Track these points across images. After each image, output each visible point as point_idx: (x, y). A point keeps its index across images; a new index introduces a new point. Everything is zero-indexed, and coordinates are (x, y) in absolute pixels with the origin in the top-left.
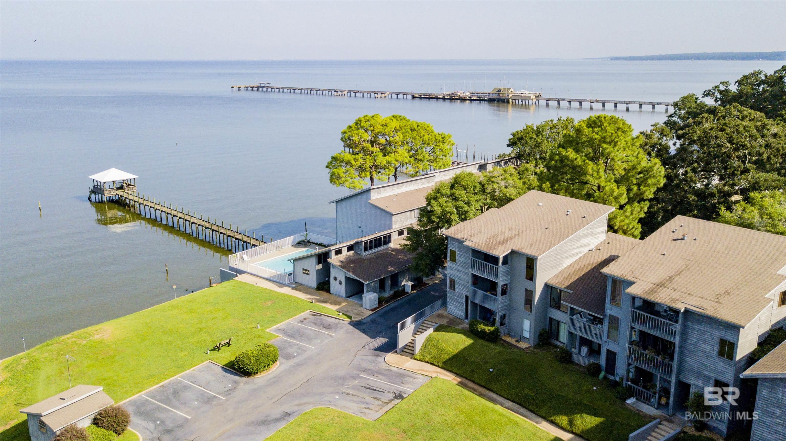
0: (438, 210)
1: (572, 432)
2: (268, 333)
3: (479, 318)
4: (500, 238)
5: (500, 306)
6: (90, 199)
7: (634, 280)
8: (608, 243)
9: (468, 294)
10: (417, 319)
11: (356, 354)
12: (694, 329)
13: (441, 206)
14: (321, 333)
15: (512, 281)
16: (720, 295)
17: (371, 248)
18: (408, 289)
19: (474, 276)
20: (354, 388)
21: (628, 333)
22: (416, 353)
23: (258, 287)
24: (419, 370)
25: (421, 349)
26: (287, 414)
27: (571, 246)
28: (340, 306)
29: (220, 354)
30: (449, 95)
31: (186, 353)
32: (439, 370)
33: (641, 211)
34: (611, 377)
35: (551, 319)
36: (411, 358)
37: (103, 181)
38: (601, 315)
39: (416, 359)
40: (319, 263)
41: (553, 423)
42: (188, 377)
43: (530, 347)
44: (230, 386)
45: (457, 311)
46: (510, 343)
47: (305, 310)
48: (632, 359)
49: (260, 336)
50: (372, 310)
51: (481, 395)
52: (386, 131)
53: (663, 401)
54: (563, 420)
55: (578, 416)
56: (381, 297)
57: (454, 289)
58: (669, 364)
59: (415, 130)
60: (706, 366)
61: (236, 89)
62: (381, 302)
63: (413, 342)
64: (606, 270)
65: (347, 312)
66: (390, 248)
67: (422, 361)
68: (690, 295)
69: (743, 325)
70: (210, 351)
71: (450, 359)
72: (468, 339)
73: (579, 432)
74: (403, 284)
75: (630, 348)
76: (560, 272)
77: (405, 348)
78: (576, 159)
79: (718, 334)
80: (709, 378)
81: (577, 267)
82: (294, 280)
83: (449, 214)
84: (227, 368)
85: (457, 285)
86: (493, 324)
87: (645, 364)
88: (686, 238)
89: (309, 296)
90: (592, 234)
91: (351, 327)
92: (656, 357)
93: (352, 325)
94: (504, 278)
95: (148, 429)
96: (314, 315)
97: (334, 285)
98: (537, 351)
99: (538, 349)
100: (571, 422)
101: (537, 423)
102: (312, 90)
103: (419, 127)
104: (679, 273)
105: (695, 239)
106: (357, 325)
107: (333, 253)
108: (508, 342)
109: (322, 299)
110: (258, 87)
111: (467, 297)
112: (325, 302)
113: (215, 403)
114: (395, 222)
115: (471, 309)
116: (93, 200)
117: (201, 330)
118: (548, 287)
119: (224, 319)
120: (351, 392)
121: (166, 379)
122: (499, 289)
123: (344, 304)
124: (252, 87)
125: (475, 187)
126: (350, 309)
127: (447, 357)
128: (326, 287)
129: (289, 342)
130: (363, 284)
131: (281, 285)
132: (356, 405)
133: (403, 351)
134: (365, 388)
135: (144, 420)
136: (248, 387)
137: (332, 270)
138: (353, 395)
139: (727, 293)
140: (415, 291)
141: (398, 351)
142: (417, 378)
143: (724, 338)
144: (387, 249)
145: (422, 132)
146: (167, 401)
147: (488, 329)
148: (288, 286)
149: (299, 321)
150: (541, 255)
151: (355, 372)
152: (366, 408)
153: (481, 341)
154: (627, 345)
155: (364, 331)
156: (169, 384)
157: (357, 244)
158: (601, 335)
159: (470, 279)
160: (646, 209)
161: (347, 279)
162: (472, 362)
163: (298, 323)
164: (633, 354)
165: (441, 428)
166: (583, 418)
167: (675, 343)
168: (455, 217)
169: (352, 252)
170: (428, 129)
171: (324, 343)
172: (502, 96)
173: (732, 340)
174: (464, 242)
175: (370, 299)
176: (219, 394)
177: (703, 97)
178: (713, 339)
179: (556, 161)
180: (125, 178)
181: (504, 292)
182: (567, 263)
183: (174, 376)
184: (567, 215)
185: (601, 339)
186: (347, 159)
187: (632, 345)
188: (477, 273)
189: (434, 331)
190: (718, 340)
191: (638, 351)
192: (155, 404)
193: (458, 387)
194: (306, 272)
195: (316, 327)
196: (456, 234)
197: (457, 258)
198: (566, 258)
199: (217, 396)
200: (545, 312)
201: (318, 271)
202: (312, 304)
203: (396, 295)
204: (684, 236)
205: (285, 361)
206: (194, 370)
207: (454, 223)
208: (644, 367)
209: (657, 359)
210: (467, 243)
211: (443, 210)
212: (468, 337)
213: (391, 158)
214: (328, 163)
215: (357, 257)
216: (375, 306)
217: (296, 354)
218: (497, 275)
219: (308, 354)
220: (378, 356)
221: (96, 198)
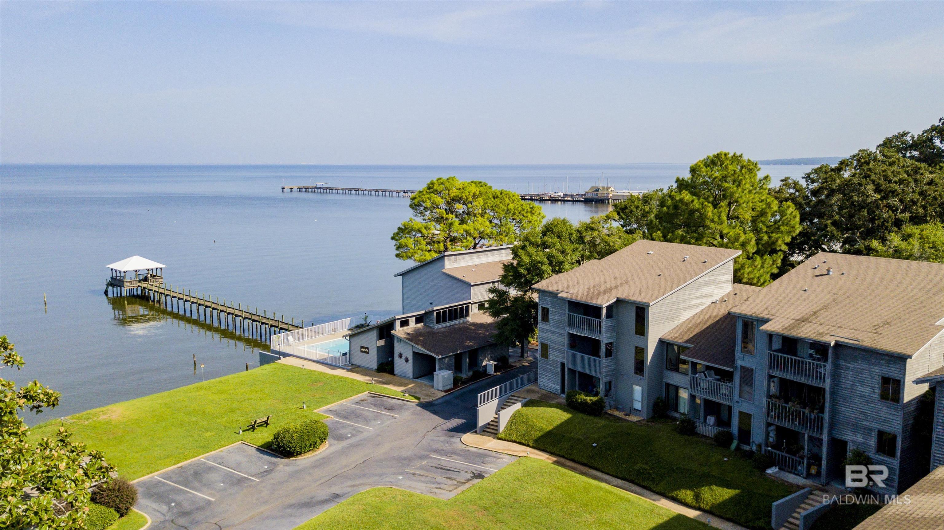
0: (527, 261)
1: (699, 509)
2: (316, 413)
3: (579, 388)
4: (604, 288)
5: (605, 370)
6: (106, 293)
7: (770, 317)
8: (736, 294)
9: (565, 361)
10: (501, 392)
11: (425, 435)
12: (848, 368)
13: (530, 256)
14: (382, 414)
15: (618, 339)
16: (878, 325)
17: (444, 320)
18: (491, 370)
19: (571, 336)
20: (422, 468)
21: (765, 383)
22: (500, 432)
23: (305, 369)
24: (504, 450)
25: (506, 427)
26: (336, 497)
27: (690, 294)
28: (406, 388)
29: (256, 435)
30: (538, 195)
31: (213, 433)
32: (529, 449)
33: (773, 264)
34: (746, 448)
35: (668, 385)
36: (494, 438)
37: (123, 270)
38: (730, 367)
39: (500, 439)
40: (381, 338)
41: (674, 499)
42: (215, 459)
43: (642, 420)
44: (266, 467)
45: (551, 385)
46: (617, 417)
47: (362, 391)
48: (772, 417)
49: (306, 416)
50: (446, 391)
51: (582, 473)
52: (463, 194)
53: (813, 471)
54: (688, 495)
55: (706, 489)
56: (457, 376)
57: (547, 358)
58: (818, 417)
59: (497, 197)
60: (865, 415)
61: (287, 190)
62: (456, 382)
63: (496, 420)
64: (734, 310)
65: (415, 393)
66: (468, 321)
67: (508, 441)
68: (841, 327)
69: (910, 354)
70: (243, 431)
71: (543, 436)
72: (565, 414)
73: (708, 508)
74: (484, 364)
75: (769, 402)
76: (677, 326)
77: (487, 428)
78: (693, 201)
79: (879, 370)
80: (871, 430)
81: (698, 320)
82: (349, 361)
83: (539, 265)
84: (263, 449)
85: (550, 352)
86: (596, 394)
87: (789, 421)
88: (831, 273)
89: (368, 378)
90: (715, 282)
91: (419, 408)
92: (802, 410)
93: (420, 407)
94: (609, 335)
95: (159, 512)
96: (374, 397)
97: (399, 364)
98: (651, 424)
99: (653, 422)
100: (697, 497)
101: (653, 500)
102: (377, 191)
103: (503, 194)
104: (826, 308)
105: (843, 274)
106: (427, 406)
107: (398, 323)
108: (615, 416)
109: (384, 381)
110: (314, 188)
111: (563, 365)
112: (388, 383)
113: (246, 485)
114: (474, 294)
115: (568, 378)
117: (232, 411)
118: (663, 344)
119: (261, 400)
120: (418, 472)
121: (186, 459)
122: (603, 348)
123: (410, 386)
124: (307, 188)
125: (571, 234)
126: (418, 390)
127: (539, 434)
128: (389, 368)
129: (341, 423)
130: (435, 358)
131: (334, 367)
132: (425, 485)
134: (436, 468)
135: (155, 502)
136: (288, 469)
137: (396, 344)
138: (420, 475)
139: (887, 323)
140: (499, 373)
141: (478, 432)
142: (502, 458)
143: (887, 376)
144: (464, 323)
145: (507, 201)
146: (186, 483)
147: (589, 399)
148: (342, 368)
149: (354, 402)
150: (653, 301)
151: (423, 453)
152: (437, 488)
153: (581, 415)
154: (765, 399)
155: (435, 413)
156: (190, 465)
157: (428, 314)
158: (731, 394)
159: (565, 341)
161: (415, 354)
162: (571, 438)
163: (354, 404)
164: (772, 411)
165: (533, 505)
166: (713, 490)
167: (824, 389)
168: (547, 268)
169: (422, 323)
171: (386, 424)
172: (600, 196)
173: (897, 376)
174: (559, 294)
175: (443, 376)
176: (252, 476)
178: (872, 378)
180: (150, 267)
181: (609, 353)
182: (686, 315)
183: (196, 457)
184: (684, 261)
185: (731, 399)
187: (770, 398)
188: (575, 332)
189: (522, 407)
190: (878, 379)
191: (779, 406)
192: (170, 485)
193: (553, 466)
194: (365, 350)
195: (375, 408)
196: (548, 287)
197: (550, 317)
198: (685, 309)
199: (249, 477)
200: (661, 376)
201: (379, 348)
202: (371, 386)
203: (476, 376)
204: (828, 270)
205: (336, 442)
206: (221, 451)
207: (546, 275)
208: (787, 425)
209: (804, 413)
210: (562, 295)
211: (532, 260)
212: (565, 411)
213: (470, 226)
214: (394, 234)
215: (428, 330)
216: (449, 387)
217: (349, 436)
218: (600, 331)
219: (364, 435)
220: (453, 436)
221: (113, 292)
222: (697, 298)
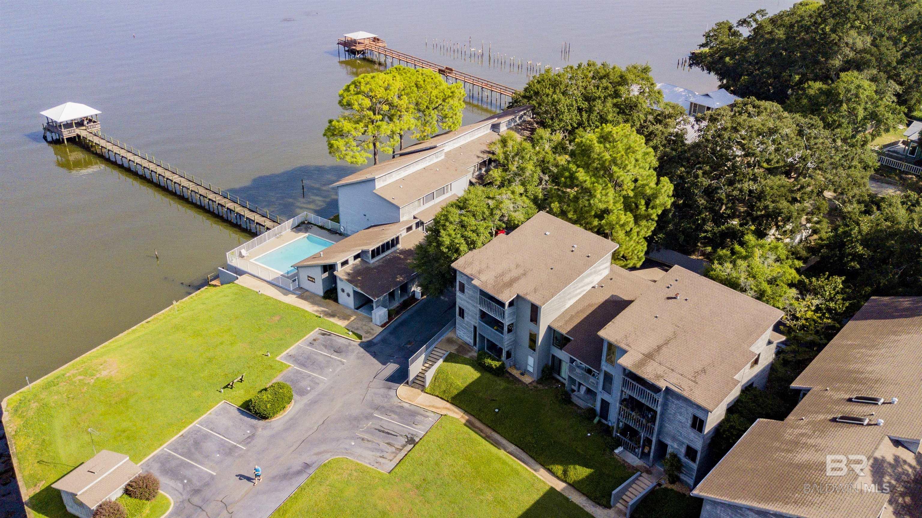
0: (447, 241)
1: (565, 482)
2: (279, 362)
3: (488, 349)
4: (507, 279)
5: (506, 342)
6: (45, 138)
7: (627, 348)
8: (611, 279)
9: (476, 325)
10: (427, 348)
11: (368, 387)
12: (673, 402)
13: (450, 235)
14: (332, 358)
15: (517, 321)
16: (697, 372)
17: (378, 254)
18: (418, 296)
19: (481, 311)
20: (367, 431)
21: (619, 394)
22: (427, 386)
23: (261, 294)
24: (429, 406)
25: (431, 382)
26: (307, 466)
27: (574, 287)
28: (349, 322)
29: (234, 393)
31: (200, 392)
32: (449, 405)
34: (604, 421)
35: (553, 356)
36: (422, 391)
37: (59, 121)
38: (597, 370)
39: (427, 393)
40: (325, 272)
41: (550, 471)
42: (207, 423)
43: (533, 382)
44: (249, 432)
45: (465, 337)
47: (313, 328)
48: (622, 415)
49: (271, 366)
50: (382, 326)
51: (487, 438)
53: (646, 451)
54: (559, 469)
55: (572, 467)
56: (391, 310)
57: (463, 317)
58: (651, 427)
60: (681, 433)
62: (390, 315)
63: (423, 372)
64: (602, 333)
65: (357, 329)
66: (398, 249)
67: (432, 395)
68: (672, 370)
69: (712, 409)
70: (224, 388)
71: (458, 394)
72: (476, 372)
73: (571, 482)
74: (412, 290)
75: (620, 407)
76: (563, 313)
77: (416, 379)
79: (692, 411)
80: (683, 443)
81: (580, 308)
82: (298, 285)
83: (458, 245)
84: (243, 409)
85: (465, 315)
86: (499, 359)
87: (632, 422)
88: (678, 298)
89: (316, 308)
90: (595, 272)
91: (362, 350)
92: (642, 419)
93: (363, 347)
94: (510, 319)
95: (177, 490)
96: (324, 334)
97: (342, 297)
98: (540, 387)
99: (540, 384)
100: (565, 472)
101: (535, 470)
104: (667, 342)
105: (686, 300)
106: (368, 346)
107: (339, 266)
108: (514, 375)
109: (330, 311)
111: (475, 328)
112: (333, 315)
113: (236, 454)
115: (479, 340)
116: (49, 139)
117: (210, 360)
118: (551, 330)
119: (232, 344)
120: (366, 436)
121: (185, 427)
122: (506, 329)
123: (352, 318)
126: (359, 324)
127: (456, 392)
128: (333, 296)
129: (301, 373)
130: (372, 300)
131: (284, 291)
132: (372, 453)
133: (414, 382)
134: (380, 431)
135: (172, 479)
136: (267, 433)
137: (338, 281)
138: (368, 441)
139: (704, 371)
140: (425, 297)
141: (409, 383)
142: (427, 417)
143: (696, 415)
144: (395, 252)
146: (189, 454)
147: (495, 364)
148: (294, 293)
149: (308, 343)
150: (544, 304)
151: (370, 410)
152: (381, 457)
153: (488, 375)
154: (618, 404)
155: (374, 355)
156: (189, 432)
157: (364, 252)
158: (597, 383)
159: (478, 312)
161: (355, 292)
162: (480, 399)
163: (308, 345)
164: (622, 411)
165: (450, 481)
166: (576, 469)
167: (657, 411)
168: (463, 247)
169: (359, 259)
171: (336, 372)
173: (703, 418)
174: (472, 280)
175: (380, 316)
176: (240, 443)
178: (688, 414)
180: (85, 113)
181: (509, 331)
182: (570, 303)
183: (191, 423)
184: (572, 251)
185: (597, 388)
186: (347, 130)
187: (621, 404)
188: (484, 310)
189: (444, 361)
190: (691, 416)
191: (627, 412)
192: (178, 458)
193: (466, 428)
194: (311, 279)
195: (326, 351)
196: (465, 268)
197: (466, 290)
198: (569, 299)
199: (238, 445)
200: (549, 350)
201: (324, 280)
202: (319, 320)
203: (404, 305)
204: (677, 294)
205: (299, 398)
206: (210, 414)
207: (462, 254)
208: (631, 424)
209: (642, 421)
210: (475, 282)
212: (475, 370)
214: (326, 130)
215: (364, 266)
216: (385, 321)
217: (309, 389)
218: (504, 317)
219: (321, 388)
220: (390, 388)
221: (52, 137)
222: (579, 288)
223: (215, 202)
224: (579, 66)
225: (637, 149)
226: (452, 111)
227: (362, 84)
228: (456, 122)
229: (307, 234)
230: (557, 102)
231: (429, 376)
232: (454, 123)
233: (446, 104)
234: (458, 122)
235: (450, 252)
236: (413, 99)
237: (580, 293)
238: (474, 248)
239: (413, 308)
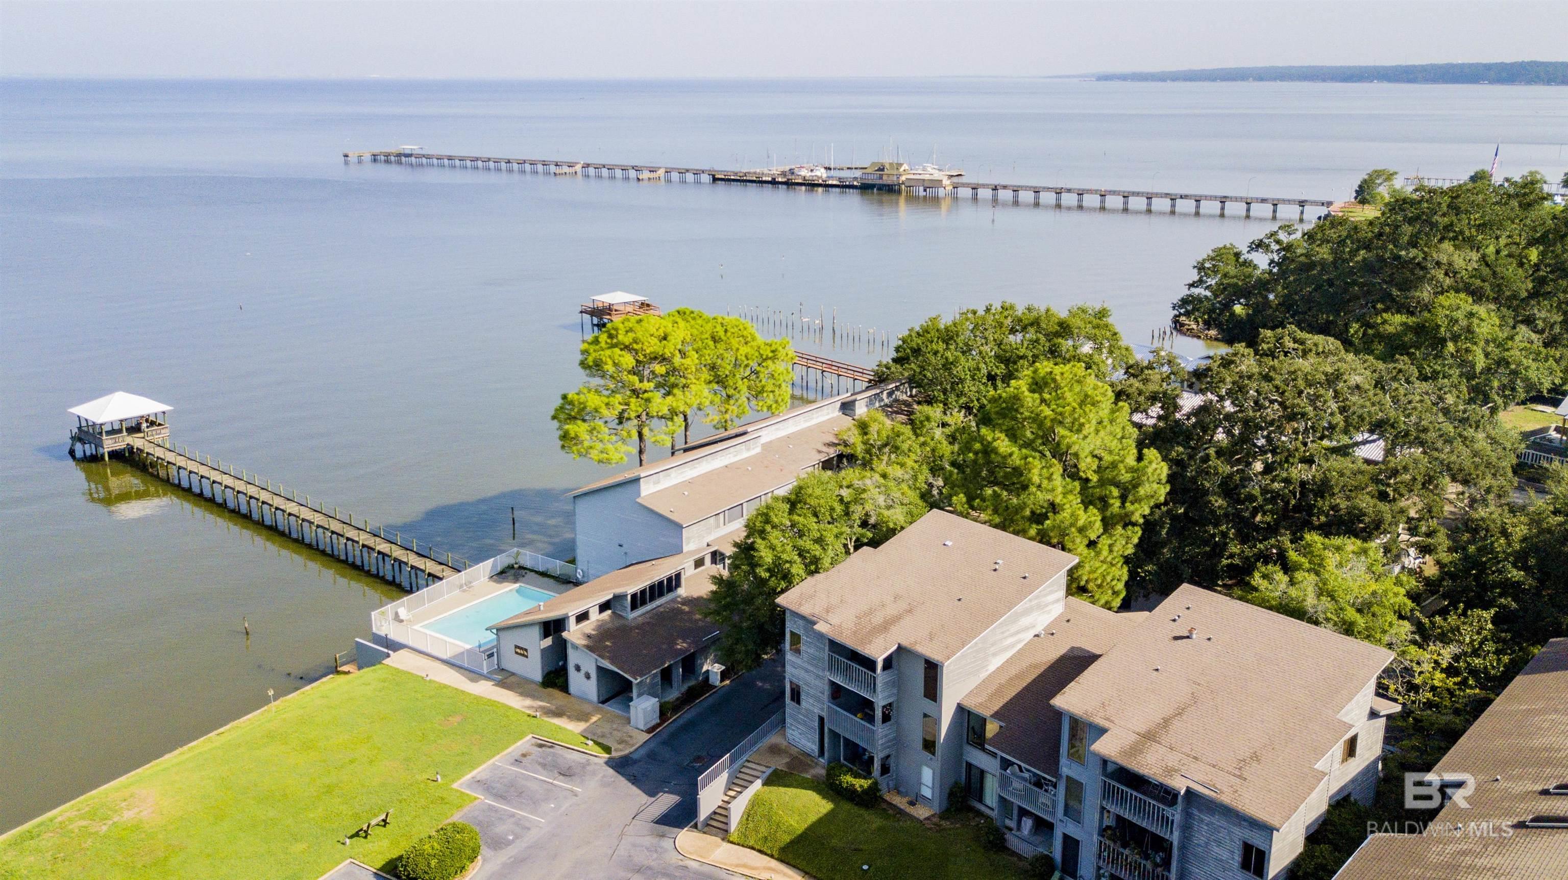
0: (767, 557)
2: (457, 791)
3: (845, 759)
4: (878, 619)
5: (880, 742)
6: (72, 452)
7: (1107, 725)
8: (1068, 621)
9: (824, 714)
10: (732, 760)
11: (622, 834)
12: (1202, 821)
13: (772, 547)
14: (555, 786)
15: (900, 698)
16: (1244, 760)
17: (643, 603)
18: (715, 680)
19: (833, 684)
21: (1097, 816)
22: (732, 830)
23: (430, 681)
24: (737, 866)
25: (740, 822)
27: (1003, 633)
28: (588, 724)
29: (370, 845)
30: (783, 174)
31: (304, 846)
32: (774, 863)
33: (1127, 543)
35: (969, 766)
36: (723, 839)
37: (99, 421)
38: (1053, 777)
39: (732, 842)
40: (546, 636)
43: (933, 816)
45: (804, 742)
46: (898, 808)
47: (522, 735)
48: (1104, 859)
49: (442, 799)
50: (649, 731)
56: (666, 703)
57: (798, 702)
58: (1163, 875)
59: (720, 340)
61: (353, 158)
62: (664, 712)
63: (725, 806)
64: (1060, 701)
65: (603, 736)
66: (679, 596)
67: (743, 846)
68: (1196, 758)
69: (1278, 826)
70: (351, 837)
71: (792, 842)
72: (824, 802)
74: (705, 668)
75: (1101, 842)
76: (984, 681)
77: (712, 819)
78: (1011, 455)
79: (1242, 834)
81: (1013, 671)
82: (498, 664)
84: (384, 875)
85: (803, 697)
86: (868, 774)
87: (1126, 870)
88: (1194, 636)
89: (528, 702)
90: (1039, 607)
91: (611, 771)
92: (1143, 862)
93: (613, 767)
94: (886, 694)
96: (541, 746)
97: (575, 680)
98: (945, 824)
99: (947, 819)
102: (509, 162)
103: (729, 334)
104: (1180, 712)
105: (1209, 639)
106: (621, 765)
107: (572, 621)
108: (895, 806)
109: (553, 708)
110: (399, 155)
111: (821, 719)
112: (558, 714)
114: (689, 539)
115: (829, 744)
116: (79, 454)
117: (329, 790)
118: (961, 710)
119: (371, 762)
122: (879, 713)
123: (594, 719)
124: (387, 155)
125: (832, 509)
126: (606, 728)
127: (787, 839)
128: (560, 681)
129: (496, 810)
130: (631, 682)
131: (474, 675)
133: (708, 825)
137: (570, 651)
139: (1255, 757)
140: (728, 682)
141: (699, 825)
143: (1249, 842)
144: (674, 600)
145: (734, 342)
147: (861, 784)
148: (487, 678)
149: (512, 761)
150: (949, 659)
151: (623, 874)
153: (847, 806)
154: (1095, 838)
155: (634, 780)
157: (618, 598)
158: (1054, 807)
159: (827, 689)
160: (1136, 540)
161: (600, 669)
162: (834, 849)
163: (512, 764)
164: (1105, 850)
167: (1172, 843)
169: (609, 612)
170: (745, 333)
171: (563, 809)
172: (886, 180)
173: (1261, 847)
174: (815, 623)
175: (645, 710)
177: (1248, 252)
178: (1232, 840)
179: (976, 453)
180: (144, 412)
181: (886, 718)
182: (995, 663)
184: (995, 570)
185: (1053, 814)
186: (593, 406)
187: (1103, 836)
188: (838, 680)
189: (763, 785)
190: (1239, 844)
191: (1114, 850)
194: (522, 652)
195: (545, 772)
196: (800, 603)
197: (803, 647)
198: (995, 655)
200: (959, 755)
201: (544, 651)
202: (533, 721)
203: (690, 696)
204: (1190, 631)
205: (493, 853)
207: (796, 580)
209: (1145, 865)
210: (820, 627)
212: (824, 798)
213: (678, 400)
214: (556, 410)
215: (618, 623)
216: (653, 723)
217: (511, 838)
218: (874, 691)
219: (533, 835)
220: (663, 836)
221: (84, 451)
222: (1012, 635)
223: (357, 542)
224: (988, 310)
225: (1098, 398)
226: (773, 381)
227: (620, 332)
228: (780, 400)
229: (517, 585)
230: (952, 363)
231: (738, 809)
232: (776, 402)
233: (762, 370)
234: (782, 400)
235: (773, 579)
236: (707, 357)
237: (1012, 646)
238: (817, 571)
239: (705, 701)
